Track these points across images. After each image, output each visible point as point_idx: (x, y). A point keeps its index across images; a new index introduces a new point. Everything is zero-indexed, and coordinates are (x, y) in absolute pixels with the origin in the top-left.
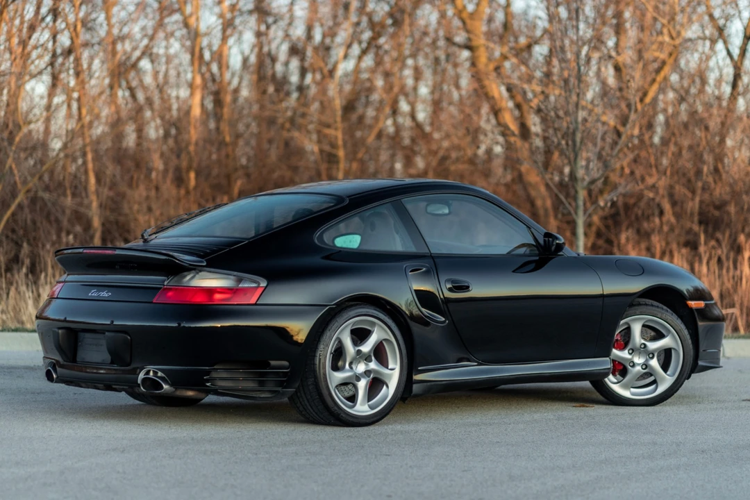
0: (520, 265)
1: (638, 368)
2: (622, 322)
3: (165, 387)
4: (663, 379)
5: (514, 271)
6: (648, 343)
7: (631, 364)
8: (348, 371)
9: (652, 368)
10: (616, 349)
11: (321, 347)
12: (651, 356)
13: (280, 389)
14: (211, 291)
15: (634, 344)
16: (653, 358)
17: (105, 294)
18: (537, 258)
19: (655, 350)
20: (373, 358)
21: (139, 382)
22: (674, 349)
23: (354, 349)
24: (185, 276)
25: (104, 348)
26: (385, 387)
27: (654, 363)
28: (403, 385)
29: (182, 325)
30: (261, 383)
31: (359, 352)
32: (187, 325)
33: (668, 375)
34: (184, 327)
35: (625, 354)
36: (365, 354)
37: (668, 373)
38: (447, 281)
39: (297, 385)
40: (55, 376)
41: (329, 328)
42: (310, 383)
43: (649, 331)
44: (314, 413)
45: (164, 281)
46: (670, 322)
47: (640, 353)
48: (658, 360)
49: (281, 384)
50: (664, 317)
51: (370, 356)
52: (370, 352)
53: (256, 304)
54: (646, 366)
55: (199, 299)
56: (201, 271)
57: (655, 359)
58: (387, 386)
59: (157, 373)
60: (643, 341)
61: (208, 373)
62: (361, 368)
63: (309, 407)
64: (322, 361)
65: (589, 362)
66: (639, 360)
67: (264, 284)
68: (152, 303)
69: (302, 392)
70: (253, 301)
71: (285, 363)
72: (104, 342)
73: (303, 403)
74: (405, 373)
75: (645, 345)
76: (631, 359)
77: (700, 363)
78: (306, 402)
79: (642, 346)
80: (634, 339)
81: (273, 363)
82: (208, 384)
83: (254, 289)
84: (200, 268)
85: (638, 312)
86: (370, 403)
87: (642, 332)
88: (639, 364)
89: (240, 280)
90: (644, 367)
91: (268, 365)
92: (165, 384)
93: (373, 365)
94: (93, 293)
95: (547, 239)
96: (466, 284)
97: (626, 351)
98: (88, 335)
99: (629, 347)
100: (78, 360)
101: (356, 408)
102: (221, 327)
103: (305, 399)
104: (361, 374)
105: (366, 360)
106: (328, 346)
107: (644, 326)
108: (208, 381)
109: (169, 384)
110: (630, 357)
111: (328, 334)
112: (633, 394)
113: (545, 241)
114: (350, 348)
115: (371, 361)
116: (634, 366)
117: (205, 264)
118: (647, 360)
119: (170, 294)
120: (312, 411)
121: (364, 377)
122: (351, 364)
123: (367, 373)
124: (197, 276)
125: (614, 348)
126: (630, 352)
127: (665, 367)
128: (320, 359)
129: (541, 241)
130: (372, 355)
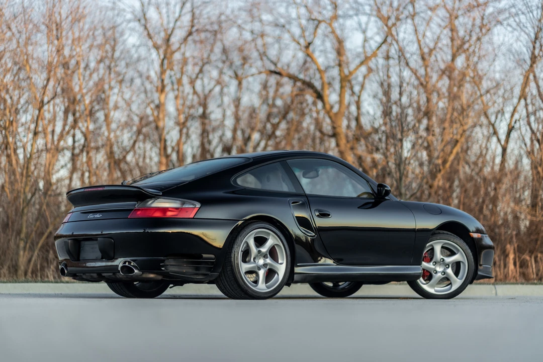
0: (362, 204)
1: (439, 274)
2: (428, 245)
3: (136, 271)
4: (455, 281)
5: (358, 208)
6: (445, 258)
7: (435, 272)
8: (252, 263)
9: (448, 274)
10: (425, 262)
11: (235, 246)
12: (447, 266)
13: (209, 273)
14: (165, 210)
15: (437, 259)
16: (448, 267)
17: (98, 216)
18: (373, 201)
19: (450, 263)
20: (268, 256)
21: (119, 269)
22: (462, 262)
23: (257, 249)
24: (148, 202)
25: (97, 250)
26: (276, 275)
27: (450, 271)
28: (288, 274)
29: (146, 231)
30: (197, 269)
31: (259, 252)
32: (149, 231)
33: (459, 279)
34: (148, 232)
35: (431, 265)
36: (263, 253)
37: (459, 277)
38: (316, 210)
39: (220, 270)
40: (66, 272)
41: (240, 235)
42: (228, 270)
43: (446, 251)
44: (231, 290)
45: (135, 205)
46: (459, 244)
47: (440, 265)
48: (452, 270)
49: (209, 269)
50: (455, 241)
51: (266, 254)
52: (267, 252)
53: (193, 218)
54: (444, 273)
55: (158, 214)
56: (158, 198)
57: (450, 268)
58: (278, 274)
59: (131, 263)
60: (442, 257)
61: (163, 261)
62: (261, 262)
63: (228, 287)
64: (236, 255)
65: (407, 268)
66: (439, 269)
67: (198, 205)
68: (127, 218)
69: (223, 277)
70: (192, 216)
71: (213, 256)
72: (97, 246)
73: (224, 284)
74: (289, 266)
75: (443, 260)
76: (434, 269)
77: (479, 273)
78: (226, 283)
79: (442, 260)
80: (436, 255)
81: (204, 256)
82: (163, 269)
83: (192, 209)
84: (158, 197)
85: (438, 238)
86: (267, 285)
87: (441, 251)
88: (440, 272)
89: (183, 203)
90: (443, 274)
91: (201, 257)
92: (136, 269)
93: (268, 261)
94: (91, 216)
95: (379, 188)
96: (328, 213)
97: (432, 263)
98: (87, 243)
99: (434, 260)
100: (81, 259)
101: (258, 287)
102: (172, 232)
103: (225, 281)
104: (261, 266)
105: (264, 257)
106: (240, 246)
107: (442, 247)
108: (163, 266)
109: (138, 270)
110: (433, 267)
111: (240, 238)
112: (436, 291)
113: (378, 189)
114: (254, 249)
115: (267, 258)
116: (436, 273)
117: (161, 194)
118: (445, 269)
119: (139, 212)
120: (230, 289)
121: (263, 268)
122: (254, 259)
123: (265, 265)
124: (156, 201)
125: (423, 261)
126: (434, 264)
127: (457, 273)
128: (234, 254)
129: (376, 191)
130: (268, 254)
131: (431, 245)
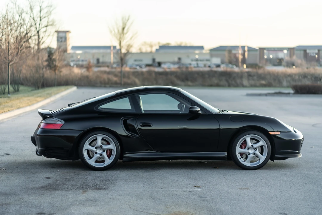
4: (262, 158)
6: (254, 145)
22: (264, 146)
27: (257, 152)
38: (141, 123)
47: (251, 149)
53: (60, 129)
67: (63, 123)
71: (68, 149)
76: (248, 152)
77: (276, 156)
80: (248, 144)
82: (46, 154)
87: (251, 141)
90: (254, 154)
96: (150, 124)
99: (247, 147)
112: (251, 165)
116: (250, 154)
118: (254, 151)
131: (244, 138)
